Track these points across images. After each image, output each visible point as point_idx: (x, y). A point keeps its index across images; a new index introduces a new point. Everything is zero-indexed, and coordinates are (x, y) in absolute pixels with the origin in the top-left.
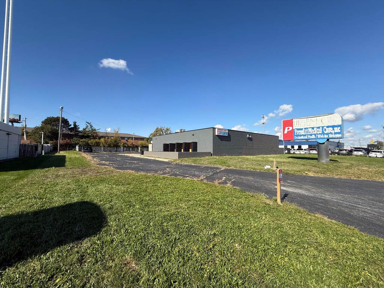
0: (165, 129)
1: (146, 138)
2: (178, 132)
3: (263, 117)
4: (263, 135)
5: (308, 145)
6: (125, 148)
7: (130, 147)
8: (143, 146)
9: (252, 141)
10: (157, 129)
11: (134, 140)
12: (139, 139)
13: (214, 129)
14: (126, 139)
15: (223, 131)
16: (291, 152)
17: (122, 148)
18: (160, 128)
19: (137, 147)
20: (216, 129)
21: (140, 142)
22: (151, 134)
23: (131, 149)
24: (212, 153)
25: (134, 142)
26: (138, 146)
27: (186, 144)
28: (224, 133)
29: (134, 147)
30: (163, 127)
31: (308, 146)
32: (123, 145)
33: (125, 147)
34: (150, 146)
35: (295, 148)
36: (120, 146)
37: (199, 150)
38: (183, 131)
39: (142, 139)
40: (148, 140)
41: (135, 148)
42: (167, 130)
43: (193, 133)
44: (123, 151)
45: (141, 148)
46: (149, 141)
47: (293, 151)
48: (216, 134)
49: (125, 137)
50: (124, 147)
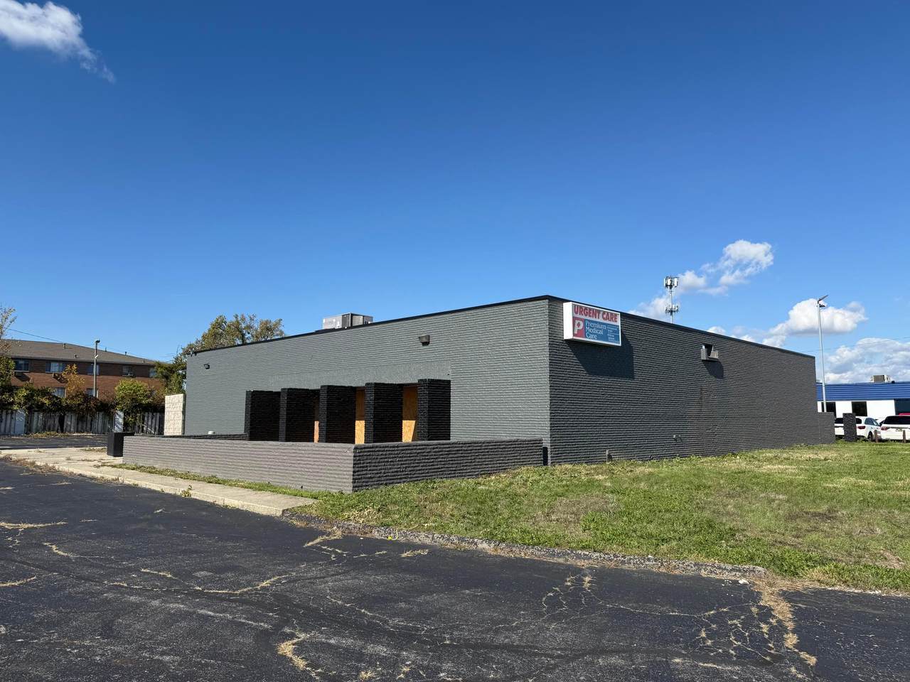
0: (256, 325)
1: (160, 365)
2: (334, 330)
3: (671, 286)
4: (771, 350)
5: (895, 400)
6: (38, 418)
7: (69, 409)
8: (141, 405)
9: (722, 377)
10: (219, 324)
11: (101, 373)
12: (125, 370)
13: (555, 302)
14: (55, 368)
15: (601, 320)
16: (860, 432)
17: (20, 416)
18: (230, 319)
19: (106, 409)
20: (568, 309)
21: (123, 386)
22: (185, 346)
23: (70, 421)
24: (547, 443)
25: (97, 386)
26: (113, 407)
27: (380, 389)
28: (606, 332)
29: (88, 409)
30: (248, 319)
31: (893, 401)
32: (28, 398)
33: (41, 407)
34: (173, 404)
35: (871, 414)
36: (12, 403)
37: (462, 429)
38: (359, 321)
39: (140, 369)
40: (172, 375)
41: (93, 416)
42: (268, 329)
43: (423, 328)
44: (28, 430)
45: (127, 414)
46: (174, 378)
47: (869, 428)
48: (568, 334)
49: (49, 361)
50: (32, 407)
